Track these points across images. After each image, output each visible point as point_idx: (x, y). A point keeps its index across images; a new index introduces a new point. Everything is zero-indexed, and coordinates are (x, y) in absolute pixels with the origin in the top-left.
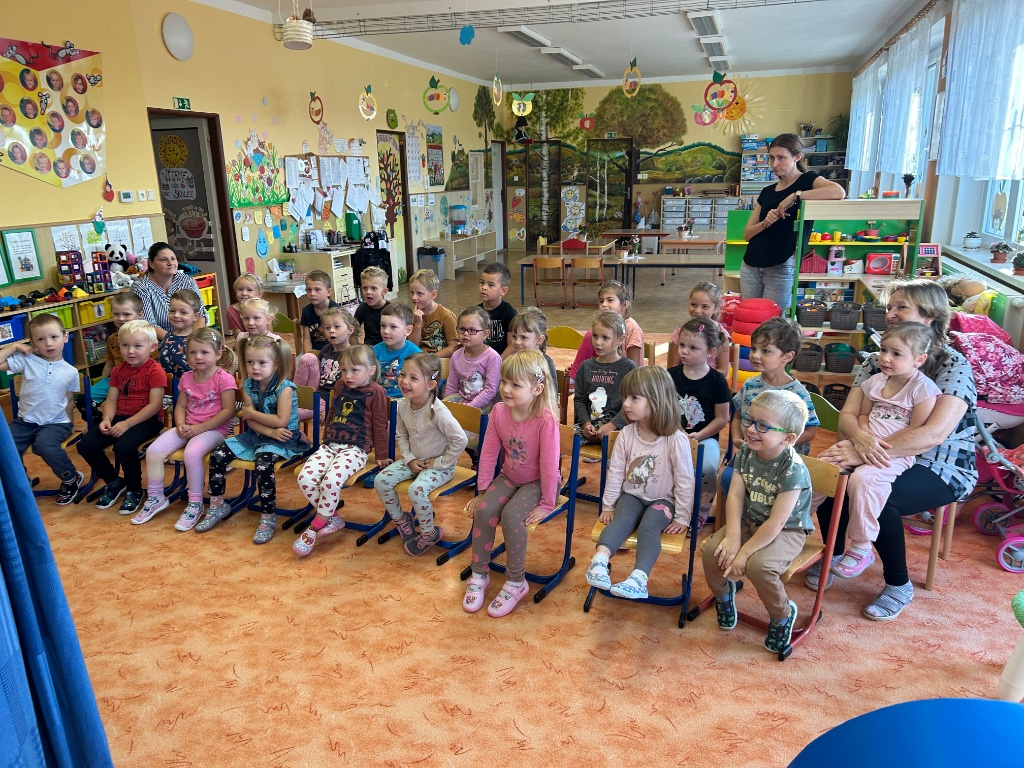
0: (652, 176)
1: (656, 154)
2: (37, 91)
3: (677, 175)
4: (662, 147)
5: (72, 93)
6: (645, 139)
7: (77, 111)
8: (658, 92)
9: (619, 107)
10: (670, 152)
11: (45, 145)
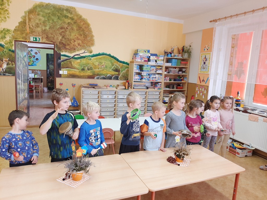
0: (71, 73)
1: (73, 58)
3: (89, 73)
4: (77, 53)
6: (64, 45)
8: (73, 13)
9: (43, 19)
10: (84, 57)
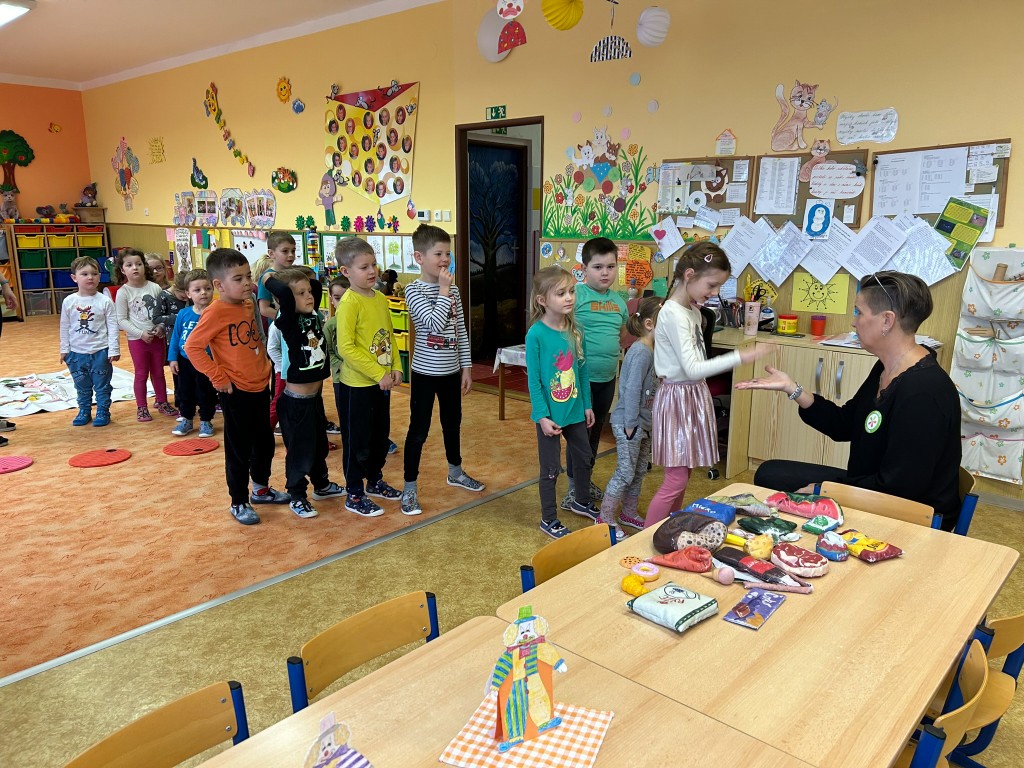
2: (373, 127)
5: (394, 125)
7: (396, 140)
11: (372, 171)
